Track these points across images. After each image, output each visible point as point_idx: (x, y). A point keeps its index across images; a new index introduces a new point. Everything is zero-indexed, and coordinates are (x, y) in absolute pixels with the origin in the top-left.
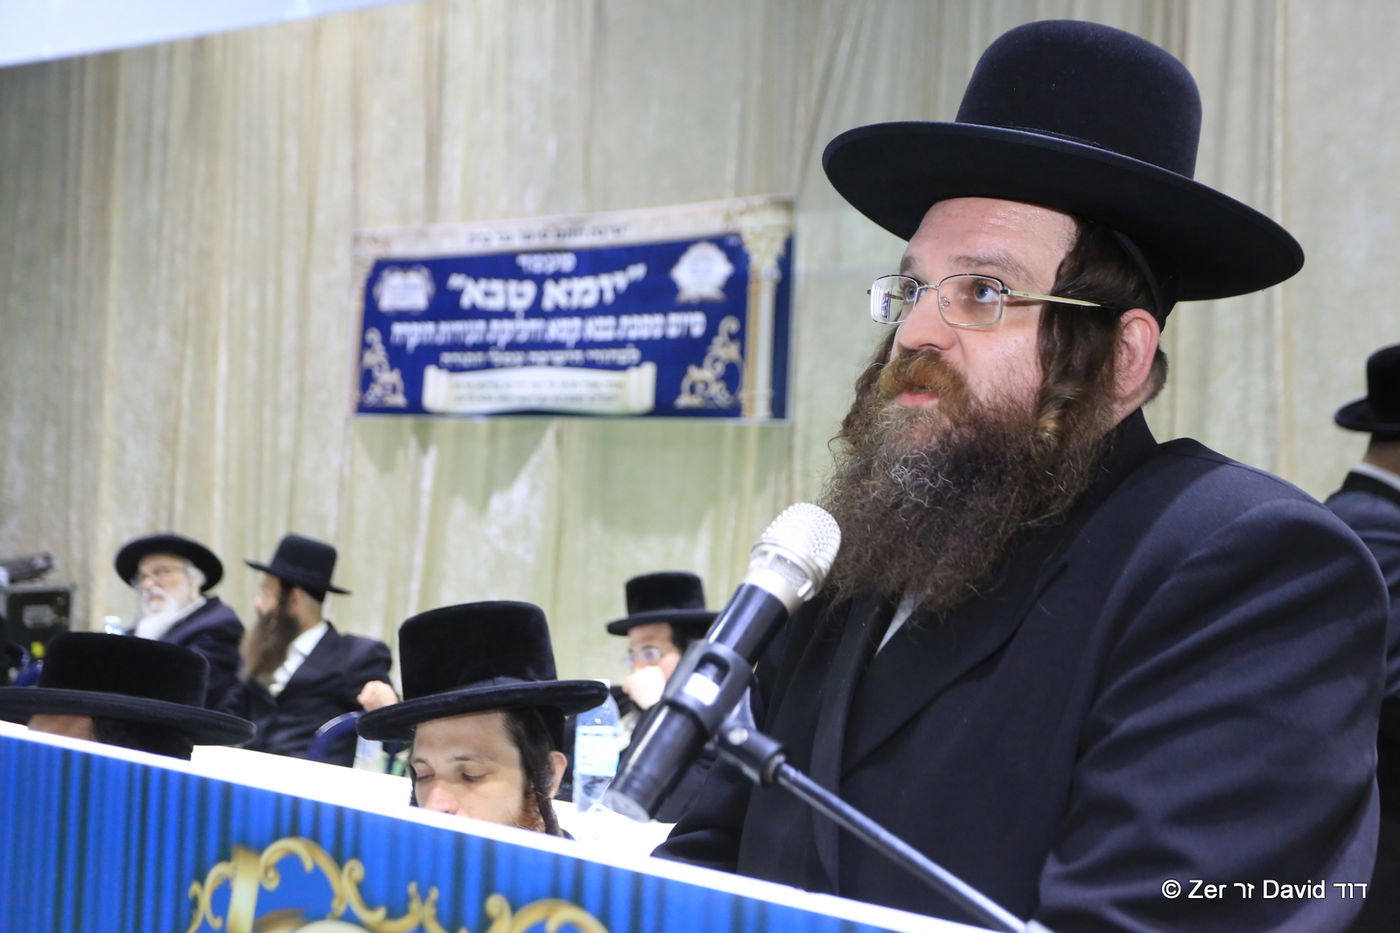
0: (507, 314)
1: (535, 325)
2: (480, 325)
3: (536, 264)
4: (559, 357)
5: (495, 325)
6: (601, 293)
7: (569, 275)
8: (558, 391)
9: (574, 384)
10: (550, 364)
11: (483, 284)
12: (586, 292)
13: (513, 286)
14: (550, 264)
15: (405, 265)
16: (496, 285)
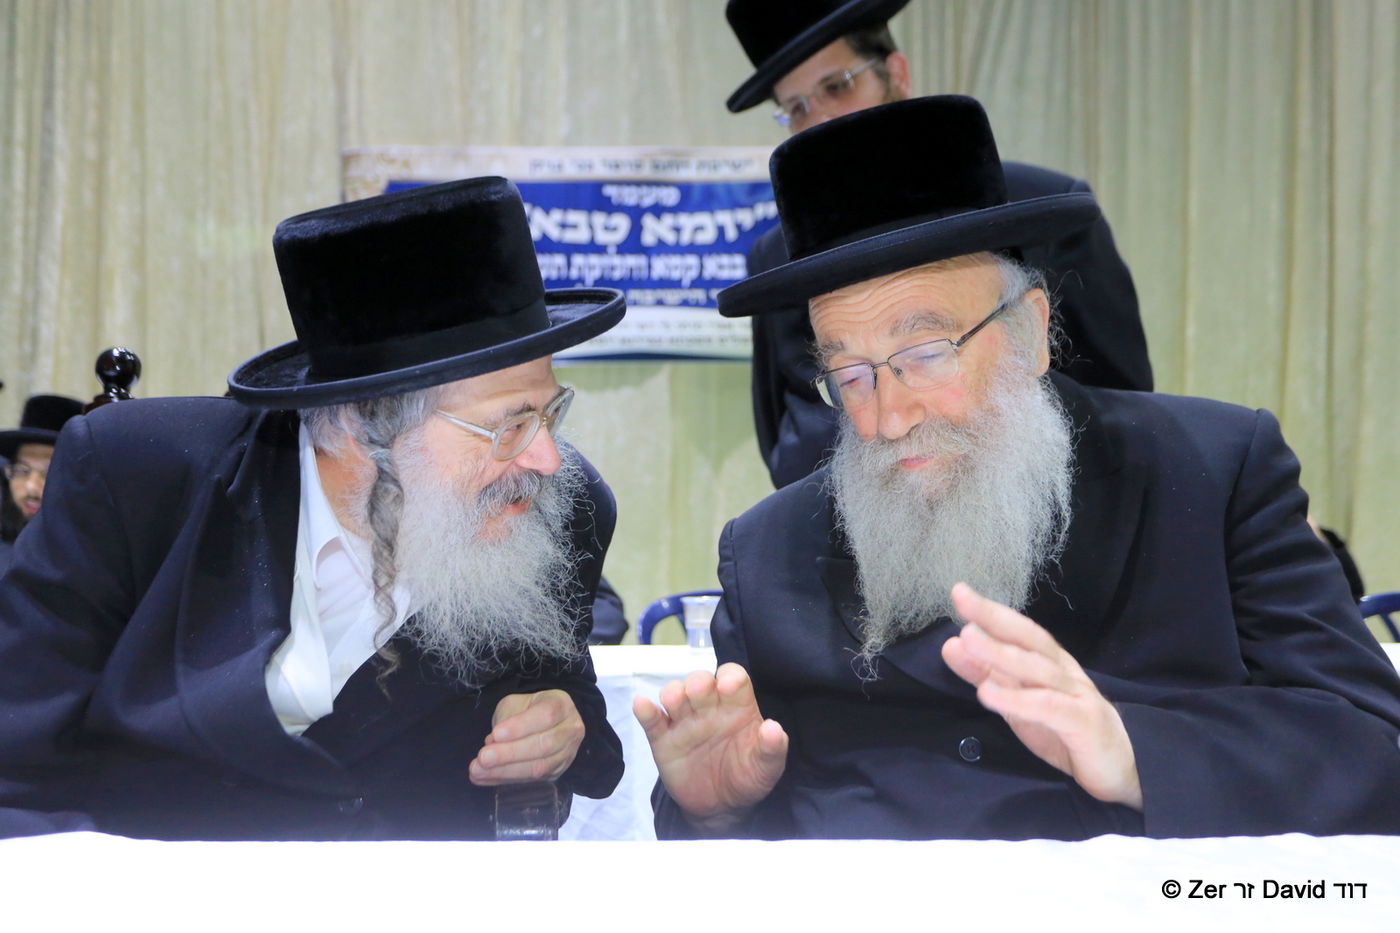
0: (593, 248)
1: (633, 261)
2: (559, 260)
3: (630, 196)
4: (672, 296)
5: (578, 260)
6: (721, 230)
7: (674, 210)
8: (675, 332)
9: (697, 325)
10: (660, 303)
11: (557, 215)
12: (699, 229)
13: (599, 219)
14: (649, 197)
16: (576, 217)
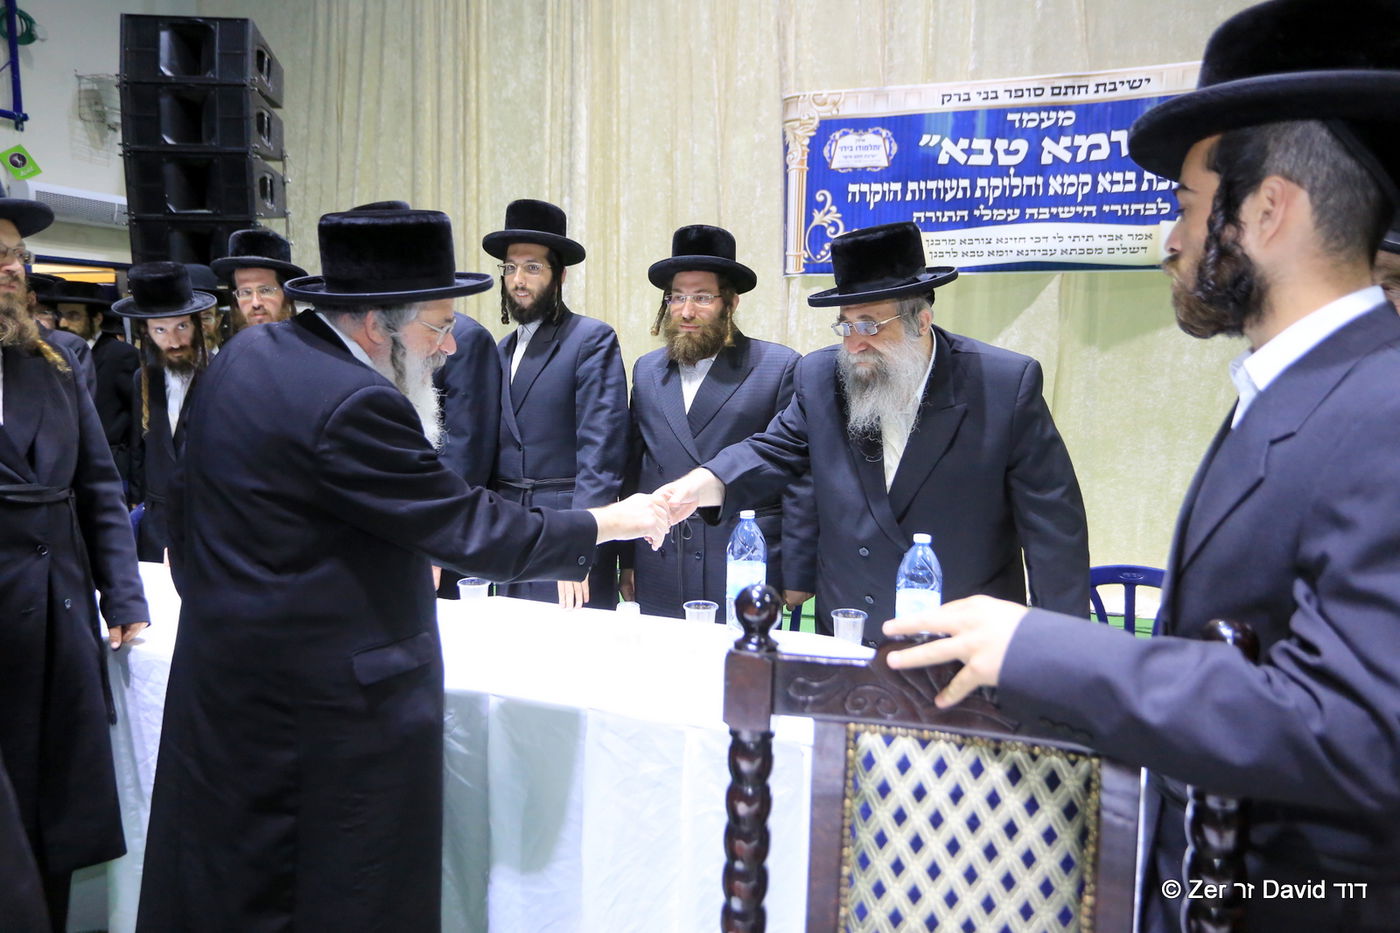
0: (996, 170)
1: (1031, 181)
2: (965, 182)
3: (1030, 120)
4: (1066, 212)
5: (982, 182)
6: (1115, 147)
7: (1071, 131)
11: (963, 143)
13: (1002, 144)
15: (860, 125)
16: (981, 143)
